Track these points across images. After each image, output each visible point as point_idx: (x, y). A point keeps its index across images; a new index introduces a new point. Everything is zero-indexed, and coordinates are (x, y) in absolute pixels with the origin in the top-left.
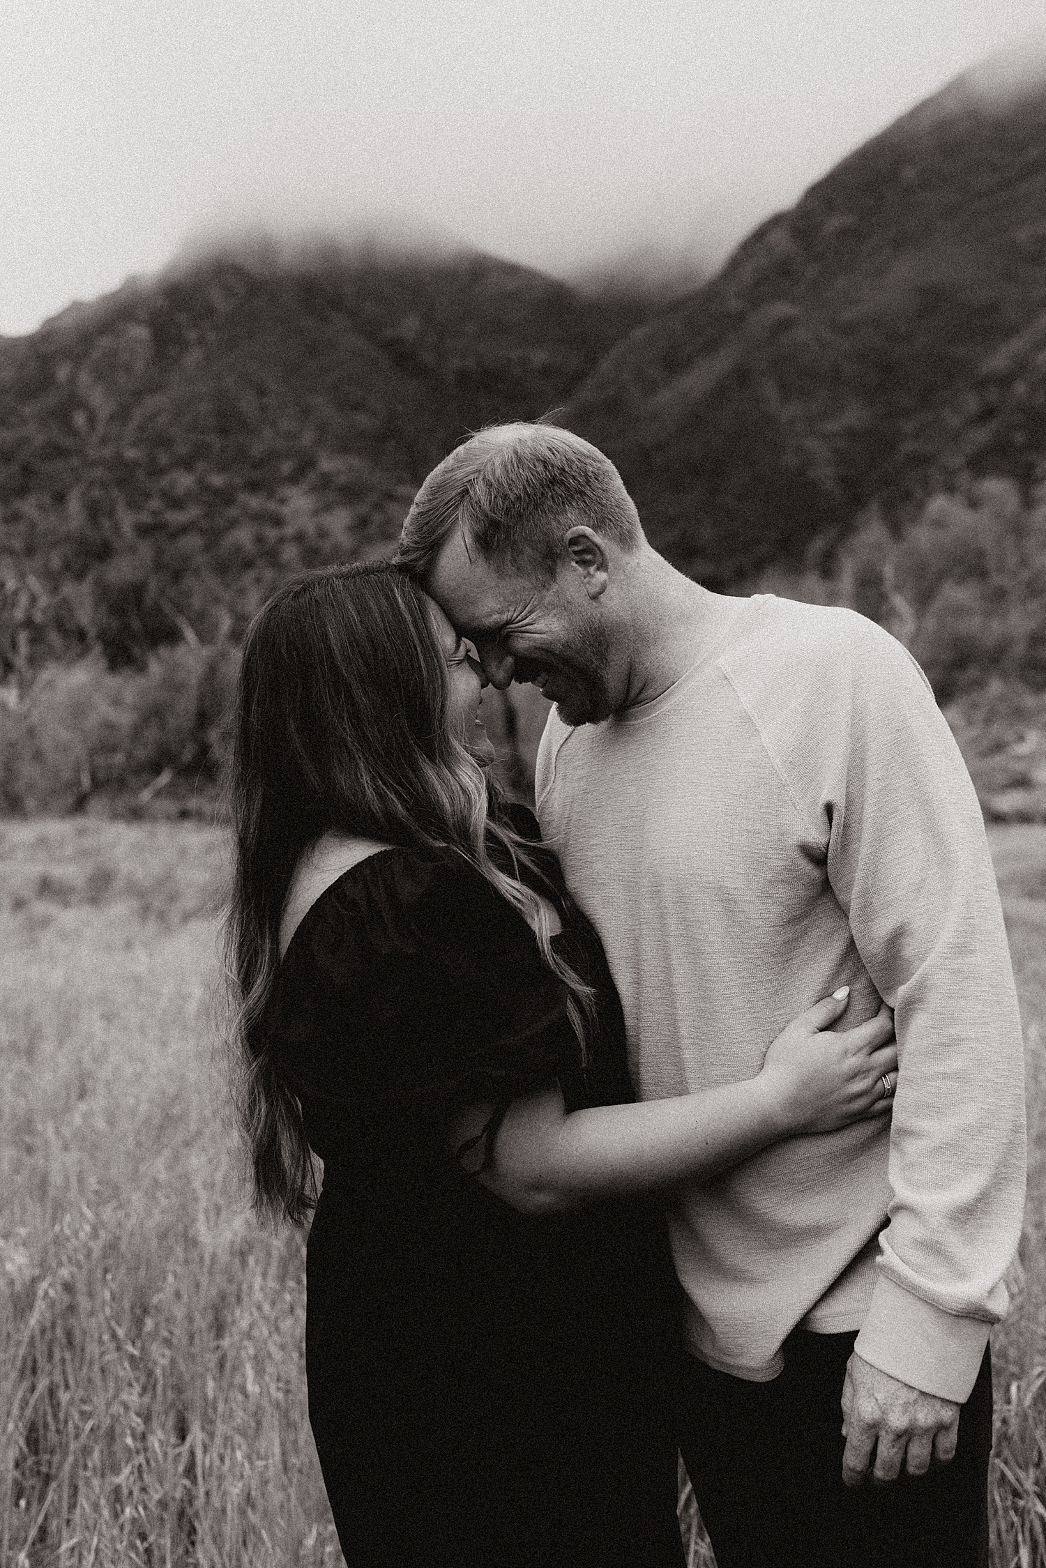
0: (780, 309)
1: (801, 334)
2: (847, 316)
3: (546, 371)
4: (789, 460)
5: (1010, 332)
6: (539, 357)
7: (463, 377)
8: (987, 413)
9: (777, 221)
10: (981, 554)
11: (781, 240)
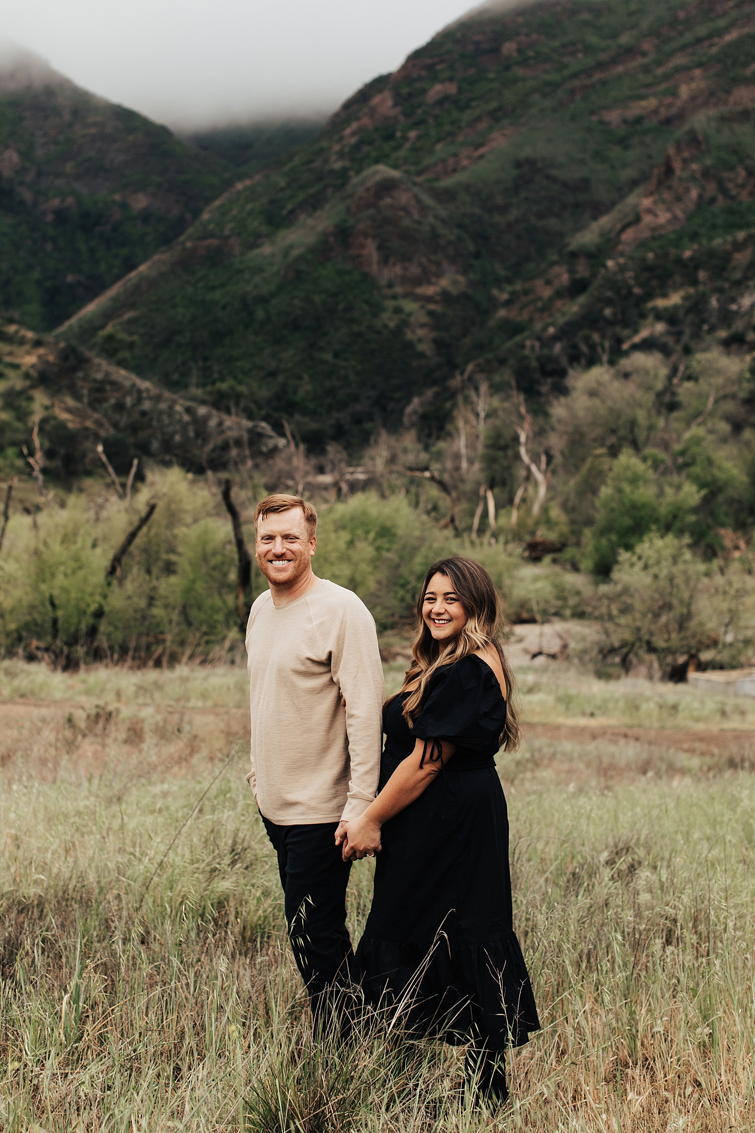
0: (384, 171)
1: (403, 198)
2: (447, 182)
3: (146, 217)
4: (388, 320)
5: (598, 210)
6: (140, 202)
7: (61, 217)
8: (577, 287)
9: (380, 83)
10: (633, 424)
11: (384, 103)
